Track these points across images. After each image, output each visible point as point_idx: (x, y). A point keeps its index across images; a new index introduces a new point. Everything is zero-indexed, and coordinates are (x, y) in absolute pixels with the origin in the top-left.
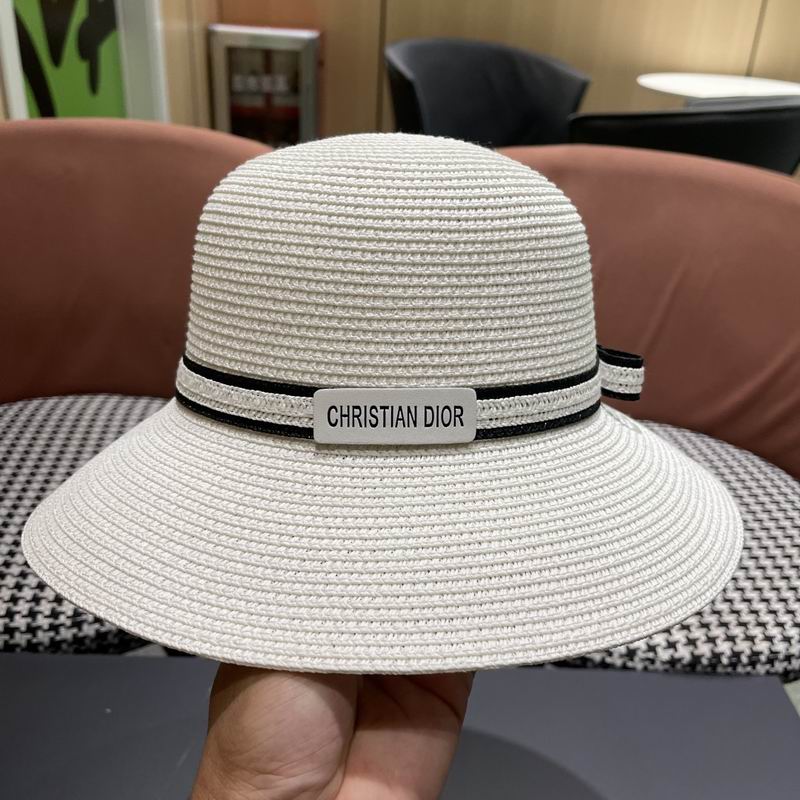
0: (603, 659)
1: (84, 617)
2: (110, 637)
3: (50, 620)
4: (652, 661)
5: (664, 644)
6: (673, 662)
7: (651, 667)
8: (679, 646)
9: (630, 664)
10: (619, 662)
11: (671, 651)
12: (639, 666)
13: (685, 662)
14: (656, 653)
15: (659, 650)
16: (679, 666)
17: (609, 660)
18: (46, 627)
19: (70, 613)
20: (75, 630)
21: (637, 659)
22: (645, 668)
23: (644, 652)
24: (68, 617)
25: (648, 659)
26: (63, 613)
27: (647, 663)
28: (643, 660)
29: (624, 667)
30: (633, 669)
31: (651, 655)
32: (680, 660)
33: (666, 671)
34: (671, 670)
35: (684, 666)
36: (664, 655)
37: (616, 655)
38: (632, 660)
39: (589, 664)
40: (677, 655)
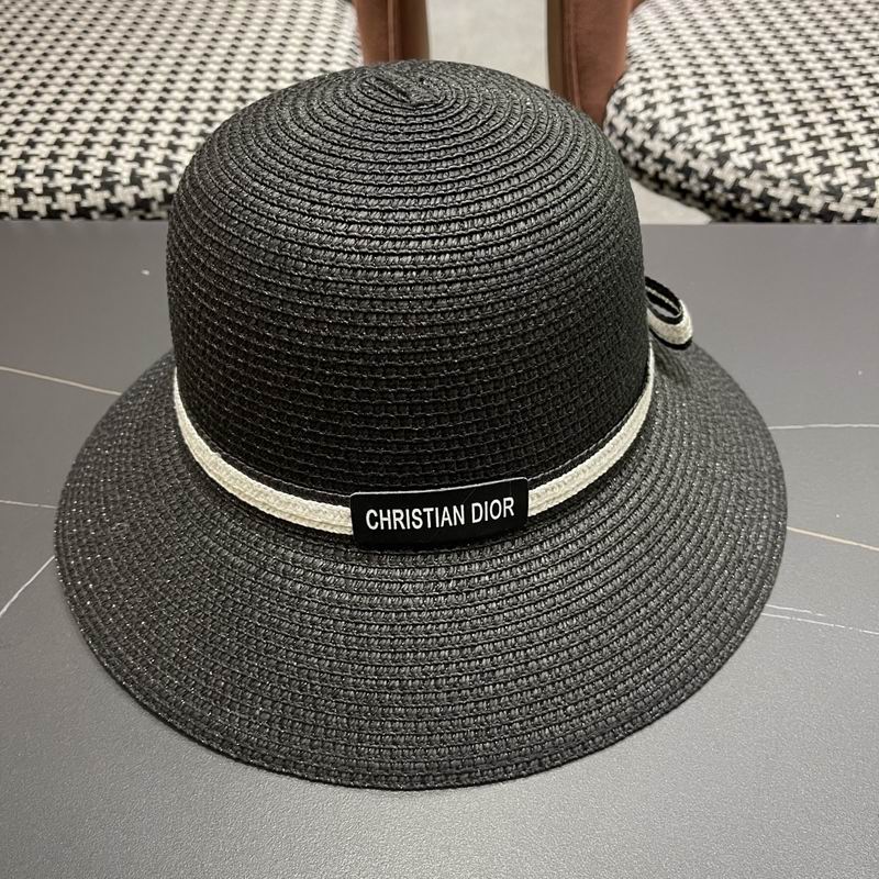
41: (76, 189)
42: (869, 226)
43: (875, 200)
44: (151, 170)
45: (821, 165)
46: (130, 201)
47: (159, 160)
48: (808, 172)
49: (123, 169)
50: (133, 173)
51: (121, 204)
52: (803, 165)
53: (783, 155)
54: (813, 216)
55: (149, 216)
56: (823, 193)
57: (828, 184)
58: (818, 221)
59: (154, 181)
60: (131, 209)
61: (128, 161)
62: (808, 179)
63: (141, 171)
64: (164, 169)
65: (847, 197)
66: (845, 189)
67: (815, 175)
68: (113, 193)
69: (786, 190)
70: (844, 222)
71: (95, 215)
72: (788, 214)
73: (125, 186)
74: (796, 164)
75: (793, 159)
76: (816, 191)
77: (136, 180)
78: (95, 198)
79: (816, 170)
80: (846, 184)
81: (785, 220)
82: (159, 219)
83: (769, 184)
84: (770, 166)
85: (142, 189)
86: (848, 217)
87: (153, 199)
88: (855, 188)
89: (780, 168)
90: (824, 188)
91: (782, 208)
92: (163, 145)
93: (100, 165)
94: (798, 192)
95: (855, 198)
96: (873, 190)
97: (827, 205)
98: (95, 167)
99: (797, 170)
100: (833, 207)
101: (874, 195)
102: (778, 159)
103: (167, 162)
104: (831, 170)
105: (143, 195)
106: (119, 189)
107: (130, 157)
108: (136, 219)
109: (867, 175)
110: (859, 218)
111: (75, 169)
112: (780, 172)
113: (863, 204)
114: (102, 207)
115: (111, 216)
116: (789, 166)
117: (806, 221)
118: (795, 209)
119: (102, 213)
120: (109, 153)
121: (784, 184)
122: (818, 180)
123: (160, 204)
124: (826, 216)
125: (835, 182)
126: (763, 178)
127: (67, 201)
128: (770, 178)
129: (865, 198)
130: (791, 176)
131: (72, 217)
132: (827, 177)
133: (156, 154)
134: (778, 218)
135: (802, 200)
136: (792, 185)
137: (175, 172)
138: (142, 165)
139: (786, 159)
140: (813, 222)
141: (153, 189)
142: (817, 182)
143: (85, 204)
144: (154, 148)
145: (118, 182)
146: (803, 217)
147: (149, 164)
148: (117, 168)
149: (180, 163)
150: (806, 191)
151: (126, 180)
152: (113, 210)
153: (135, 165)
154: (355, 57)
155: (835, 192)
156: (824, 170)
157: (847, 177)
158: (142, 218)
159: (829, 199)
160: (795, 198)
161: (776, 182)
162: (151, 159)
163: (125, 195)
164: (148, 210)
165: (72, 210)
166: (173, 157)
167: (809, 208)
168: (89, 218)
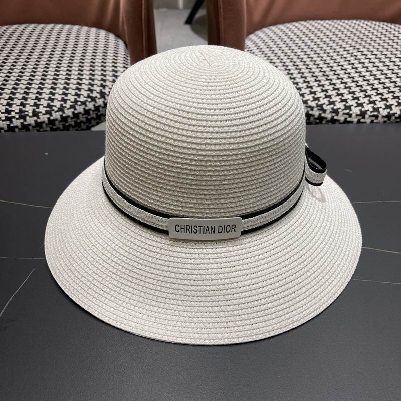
0: (346, 119)
1: (26, 113)
2: (44, 125)
3: (6, 115)
4: (377, 117)
5: (384, 107)
6: (389, 116)
7: (375, 121)
8: (393, 107)
9: (362, 120)
10: (356, 120)
11: (389, 110)
12: (368, 121)
13: (397, 115)
14: (379, 112)
15: (381, 110)
16: (393, 118)
17: (349, 119)
18: (4, 118)
19: (17, 111)
20: (22, 121)
21: (367, 116)
22: (372, 122)
23: (372, 112)
24: (16, 113)
25: (374, 116)
26: (13, 111)
27: (374, 118)
28: (370, 116)
29: (359, 122)
30: (365, 123)
31: (376, 113)
32: (394, 114)
33: (385, 122)
34: (388, 122)
35: (396, 118)
36: (384, 113)
37: (354, 115)
38: (364, 118)
39: (337, 123)
40: (392, 112)
41: (7, 119)
42: (351, 125)
43: (352, 114)
44: (42, 109)
45: (329, 101)
46: (33, 123)
47: (45, 105)
48: (324, 104)
49: (29, 109)
50: (34, 111)
51: (29, 125)
52: (322, 101)
53: (313, 97)
54: (328, 122)
55: (41, 130)
56: (331, 112)
57: (332, 108)
58: (330, 124)
59: (44, 114)
60: (33, 127)
61: (31, 106)
62: (325, 107)
63: (37, 110)
64: (48, 109)
65: (341, 113)
66: (340, 110)
67: (327, 105)
68: (25, 120)
69: (316, 111)
70: (340, 123)
71: (16, 130)
72: (318, 121)
73: (30, 117)
74: (319, 101)
75: (318, 99)
76: (328, 112)
77: (35, 114)
78: (17, 123)
79: (327, 103)
80: (340, 108)
81: (317, 124)
82: (46, 131)
83: (309, 109)
84: (309, 102)
85: (38, 118)
86: (342, 121)
87: (44, 122)
88: (343, 110)
89: (313, 103)
90: (331, 110)
91: (315, 119)
92: (47, 99)
93: (18, 108)
94: (321, 112)
95: (344, 114)
96: (351, 110)
97: (333, 117)
98: (16, 109)
99: (320, 103)
100: (336, 118)
101: (351, 112)
102: (312, 99)
103: (49, 106)
104: (333, 103)
105: (39, 121)
106: (28, 118)
107: (32, 104)
108: (35, 131)
109: (348, 105)
110: (346, 122)
111: (6, 110)
112: (313, 104)
113: (347, 116)
114: (20, 127)
115: (24, 131)
116: (316, 102)
117: (325, 124)
118: (320, 119)
119: (20, 129)
120: (22, 102)
121: (315, 109)
122: (329, 107)
123: (47, 124)
124: (333, 121)
125: (335, 108)
126: (306, 107)
127: (3, 124)
128: (310, 107)
129: (347, 114)
130: (318, 106)
131: (5, 131)
132: (332, 106)
133: (44, 103)
134: (314, 123)
135: (323, 115)
136: (318, 109)
137: (53, 110)
138: (38, 108)
139: (315, 99)
140: (328, 124)
141: (43, 118)
142: (329, 108)
143: (12, 125)
144: (42, 100)
145: (28, 115)
146: (324, 122)
147: (41, 107)
148: (26, 109)
149: (55, 106)
150: (325, 111)
151: (31, 114)
152: (25, 127)
153: (35, 108)
154: (127, 60)
155: (336, 112)
156: (331, 103)
157: (340, 105)
158: (38, 131)
159: (334, 114)
160: (320, 114)
161: (312, 108)
162: (42, 105)
163: (30, 121)
164: (41, 127)
165: (5, 128)
166: (51, 104)
167: (326, 118)
168: (14, 131)
